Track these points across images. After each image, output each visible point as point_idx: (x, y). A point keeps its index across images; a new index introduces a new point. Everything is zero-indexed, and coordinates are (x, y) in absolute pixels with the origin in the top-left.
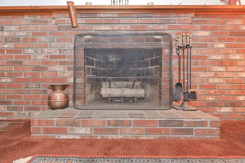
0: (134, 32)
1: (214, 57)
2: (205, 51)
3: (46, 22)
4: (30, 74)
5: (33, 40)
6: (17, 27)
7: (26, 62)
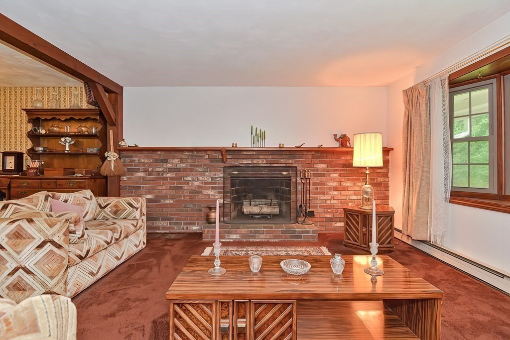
0: (268, 165)
1: (331, 184)
2: (323, 179)
3: (201, 157)
4: (188, 196)
5: (191, 170)
6: (178, 160)
7: (186, 187)
